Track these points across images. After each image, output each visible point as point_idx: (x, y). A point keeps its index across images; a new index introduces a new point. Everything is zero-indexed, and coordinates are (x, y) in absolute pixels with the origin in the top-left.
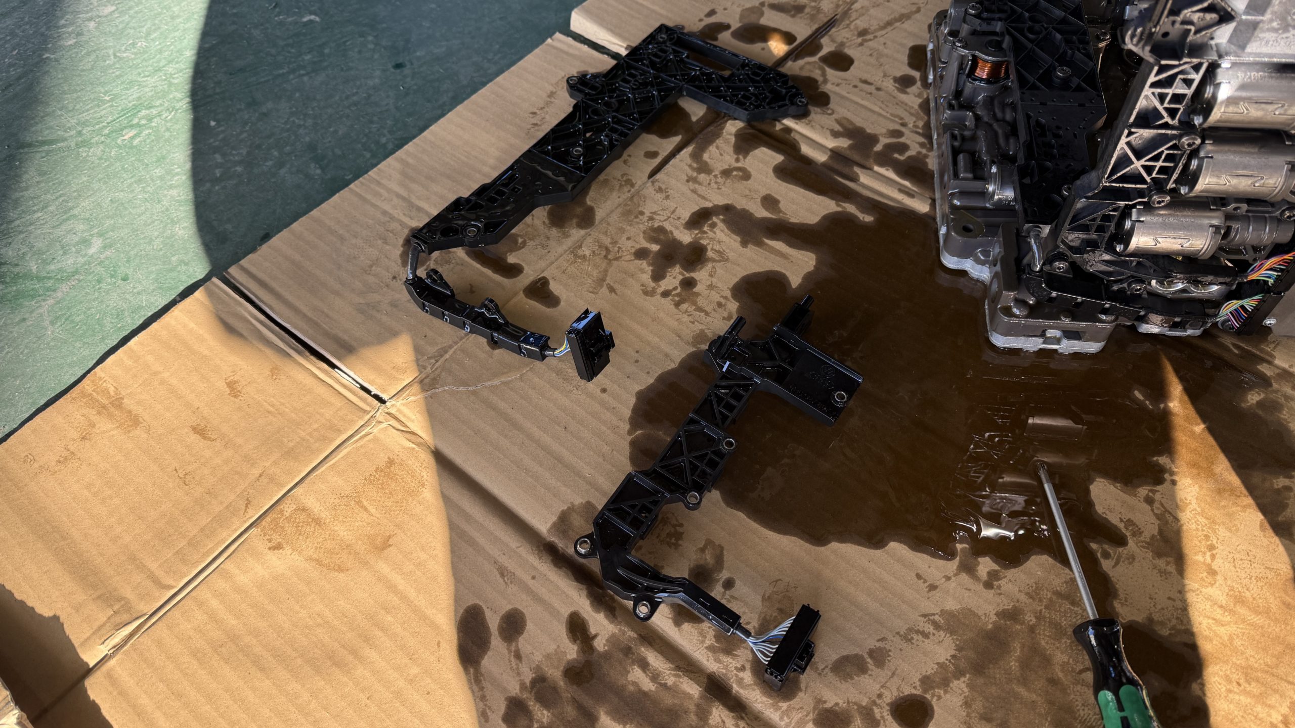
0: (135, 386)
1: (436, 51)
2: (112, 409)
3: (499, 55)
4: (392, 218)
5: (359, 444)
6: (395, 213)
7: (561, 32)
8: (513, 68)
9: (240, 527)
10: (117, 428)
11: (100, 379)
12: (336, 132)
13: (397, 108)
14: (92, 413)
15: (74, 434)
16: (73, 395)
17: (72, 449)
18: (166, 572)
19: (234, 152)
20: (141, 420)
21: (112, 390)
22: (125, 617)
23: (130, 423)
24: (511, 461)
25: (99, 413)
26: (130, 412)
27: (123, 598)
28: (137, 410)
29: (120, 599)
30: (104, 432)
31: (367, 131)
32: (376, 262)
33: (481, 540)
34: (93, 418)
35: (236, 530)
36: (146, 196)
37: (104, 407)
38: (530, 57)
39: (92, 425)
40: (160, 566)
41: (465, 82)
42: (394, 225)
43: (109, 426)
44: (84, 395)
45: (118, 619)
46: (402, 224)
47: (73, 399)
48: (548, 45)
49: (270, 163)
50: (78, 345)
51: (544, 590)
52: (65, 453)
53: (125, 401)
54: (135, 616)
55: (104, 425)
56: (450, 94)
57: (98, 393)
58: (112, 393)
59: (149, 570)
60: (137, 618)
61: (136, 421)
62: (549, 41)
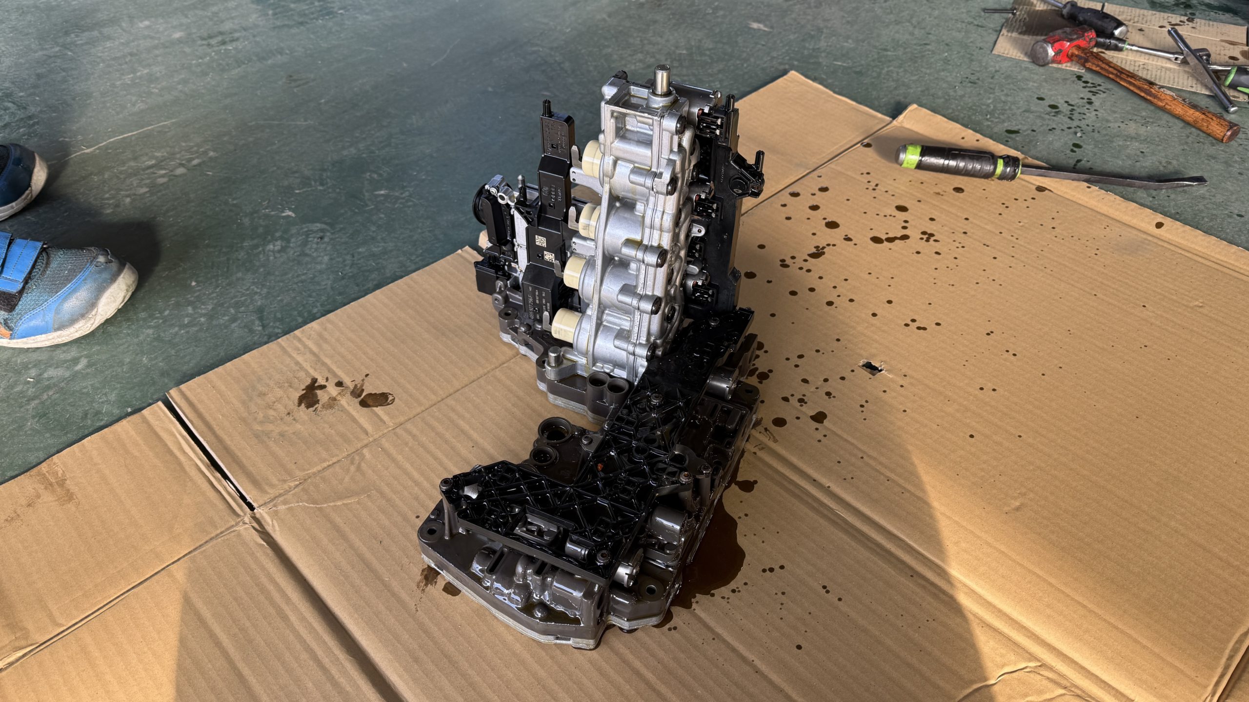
0: (78, 472)
1: (375, 249)
2: (56, 486)
3: (420, 258)
4: (302, 368)
5: (225, 538)
6: (305, 365)
7: (470, 246)
8: (427, 268)
9: (125, 588)
10: (56, 500)
11: (55, 464)
12: (282, 301)
13: (332, 288)
14: (41, 488)
15: (23, 501)
16: (32, 474)
17: (19, 512)
18: (61, 614)
19: (203, 307)
20: (75, 497)
21: (60, 473)
22: (23, 643)
23: (66, 499)
24: (332, 563)
25: (46, 488)
26: (68, 490)
27: (25, 629)
28: (74, 489)
29: (23, 629)
30: (45, 503)
31: (305, 302)
32: (279, 400)
33: (293, 618)
34: (40, 491)
35: (121, 590)
36: (129, 332)
37: (51, 484)
38: (442, 262)
39: (38, 496)
40: (58, 608)
41: (388, 275)
42: (302, 374)
43: (51, 499)
44: (39, 474)
45: (17, 644)
46: (307, 373)
47: (31, 476)
48: (458, 254)
49: (226, 318)
50: (48, 435)
51: (327, 660)
52: (14, 515)
53: (68, 482)
54: (30, 643)
55: (47, 498)
56: (375, 283)
57: (49, 474)
58: (60, 475)
59: (49, 610)
60: (31, 645)
61: (69, 497)
62: (460, 251)
